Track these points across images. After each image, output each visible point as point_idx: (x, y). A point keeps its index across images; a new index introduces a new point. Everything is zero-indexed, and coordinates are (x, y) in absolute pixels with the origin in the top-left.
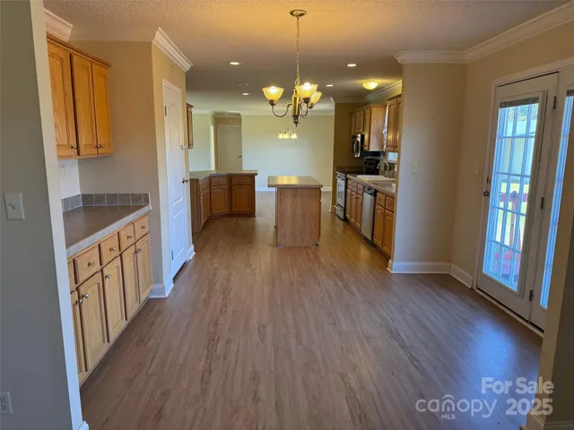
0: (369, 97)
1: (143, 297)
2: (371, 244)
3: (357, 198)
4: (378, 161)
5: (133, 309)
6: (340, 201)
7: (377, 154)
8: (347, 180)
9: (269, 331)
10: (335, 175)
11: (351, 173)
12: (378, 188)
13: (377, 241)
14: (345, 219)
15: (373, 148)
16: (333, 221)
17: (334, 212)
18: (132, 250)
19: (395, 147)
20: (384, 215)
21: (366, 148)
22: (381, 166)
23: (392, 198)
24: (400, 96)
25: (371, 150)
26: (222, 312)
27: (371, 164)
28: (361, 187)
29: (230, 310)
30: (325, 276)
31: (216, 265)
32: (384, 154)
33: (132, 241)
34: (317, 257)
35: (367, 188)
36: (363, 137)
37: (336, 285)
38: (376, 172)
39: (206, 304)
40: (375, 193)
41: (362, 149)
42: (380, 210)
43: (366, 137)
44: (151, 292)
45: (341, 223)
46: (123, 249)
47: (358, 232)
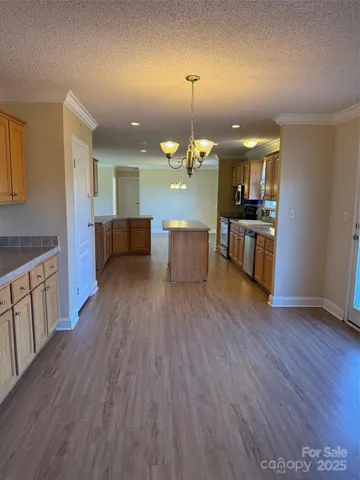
0: (248, 155)
1: (51, 330)
2: (252, 280)
3: (239, 240)
4: (256, 209)
5: (41, 341)
6: (224, 242)
7: (255, 202)
8: (230, 224)
9: (165, 362)
10: (219, 220)
11: (233, 218)
12: (258, 231)
13: (258, 277)
14: (229, 258)
15: (252, 197)
16: (217, 259)
17: (218, 251)
18: (42, 287)
19: (273, 196)
20: (264, 255)
21: (246, 197)
22: (259, 213)
23: (271, 240)
24: (278, 152)
25: (251, 198)
26: (123, 344)
27: (251, 210)
28: (242, 230)
29: (129, 342)
30: (214, 310)
31: (117, 299)
32: (262, 202)
33: (41, 280)
34: (205, 292)
35: (247, 231)
36: (243, 187)
37: (224, 318)
38: (254, 217)
39: (108, 336)
40: (255, 236)
41: (242, 198)
42: (260, 250)
43: (246, 187)
44: (59, 325)
45: (224, 261)
46: (33, 287)
47: (240, 269)
